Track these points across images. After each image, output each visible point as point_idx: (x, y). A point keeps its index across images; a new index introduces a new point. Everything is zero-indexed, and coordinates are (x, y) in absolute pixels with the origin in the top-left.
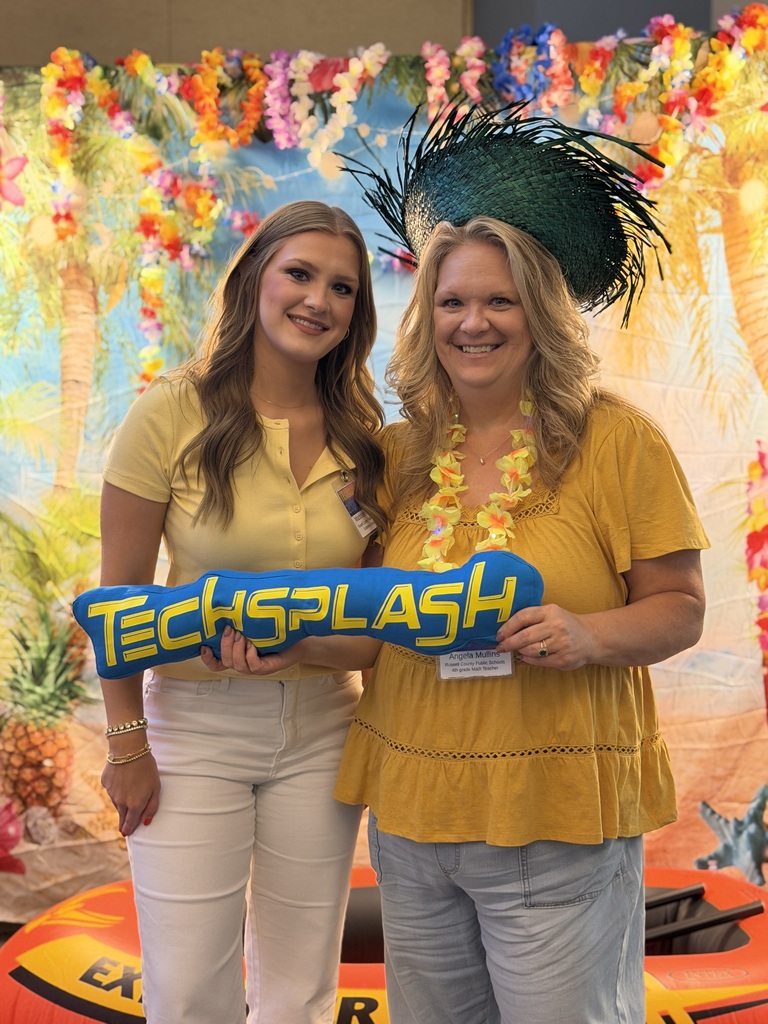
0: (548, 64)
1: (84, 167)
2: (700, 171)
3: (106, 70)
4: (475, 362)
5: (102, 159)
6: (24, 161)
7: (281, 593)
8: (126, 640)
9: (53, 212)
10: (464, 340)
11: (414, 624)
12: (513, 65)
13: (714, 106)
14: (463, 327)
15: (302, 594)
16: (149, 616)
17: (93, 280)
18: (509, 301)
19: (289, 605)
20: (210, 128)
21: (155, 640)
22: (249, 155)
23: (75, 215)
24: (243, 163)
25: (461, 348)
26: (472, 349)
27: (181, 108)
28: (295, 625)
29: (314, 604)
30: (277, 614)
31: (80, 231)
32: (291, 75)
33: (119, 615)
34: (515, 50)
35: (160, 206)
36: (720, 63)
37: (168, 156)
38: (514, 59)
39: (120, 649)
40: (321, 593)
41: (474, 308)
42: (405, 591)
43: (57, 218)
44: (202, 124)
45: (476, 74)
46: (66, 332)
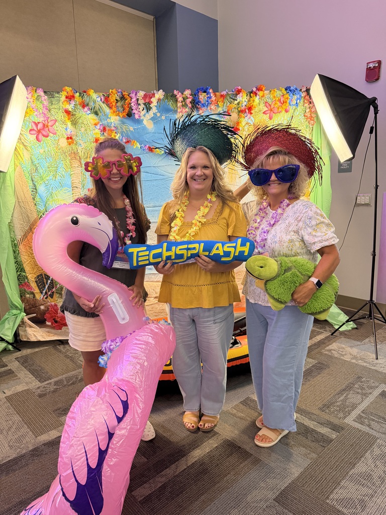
0: (210, 98)
1: (74, 123)
2: (248, 129)
3: (80, 93)
4: (199, 184)
5: (80, 121)
6: (56, 121)
7: (185, 246)
8: (140, 259)
9: (66, 137)
10: (196, 178)
11: (222, 254)
12: (200, 98)
13: (252, 112)
14: (197, 174)
15: (191, 246)
16: (147, 253)
17: (80, 157)
18: (208, 167)
19: (188, 249)
20: (114, 112)
21: (148, 260)
22: (125, 120)
23: (73, 138)
24: (123, 123)
25: (195, 180)
26: (198, 180)
27: (104, 106)
28: (189, 255)
29: (194, 248)
30: (185, 252)
31: (75, 142)
32: (138, 97)
33: (138, 252)
34: (200, 94)
35: (100, 135)
36: (254, 101)
37: (101, 120)
38: (200, 96)
39: (138, 261)
40: (196, 246)
41: (200, 169)
42: (220, 245)
43: (68, 138)
44: (112, 111)
45: (190, 100)
46: (72, 173)
